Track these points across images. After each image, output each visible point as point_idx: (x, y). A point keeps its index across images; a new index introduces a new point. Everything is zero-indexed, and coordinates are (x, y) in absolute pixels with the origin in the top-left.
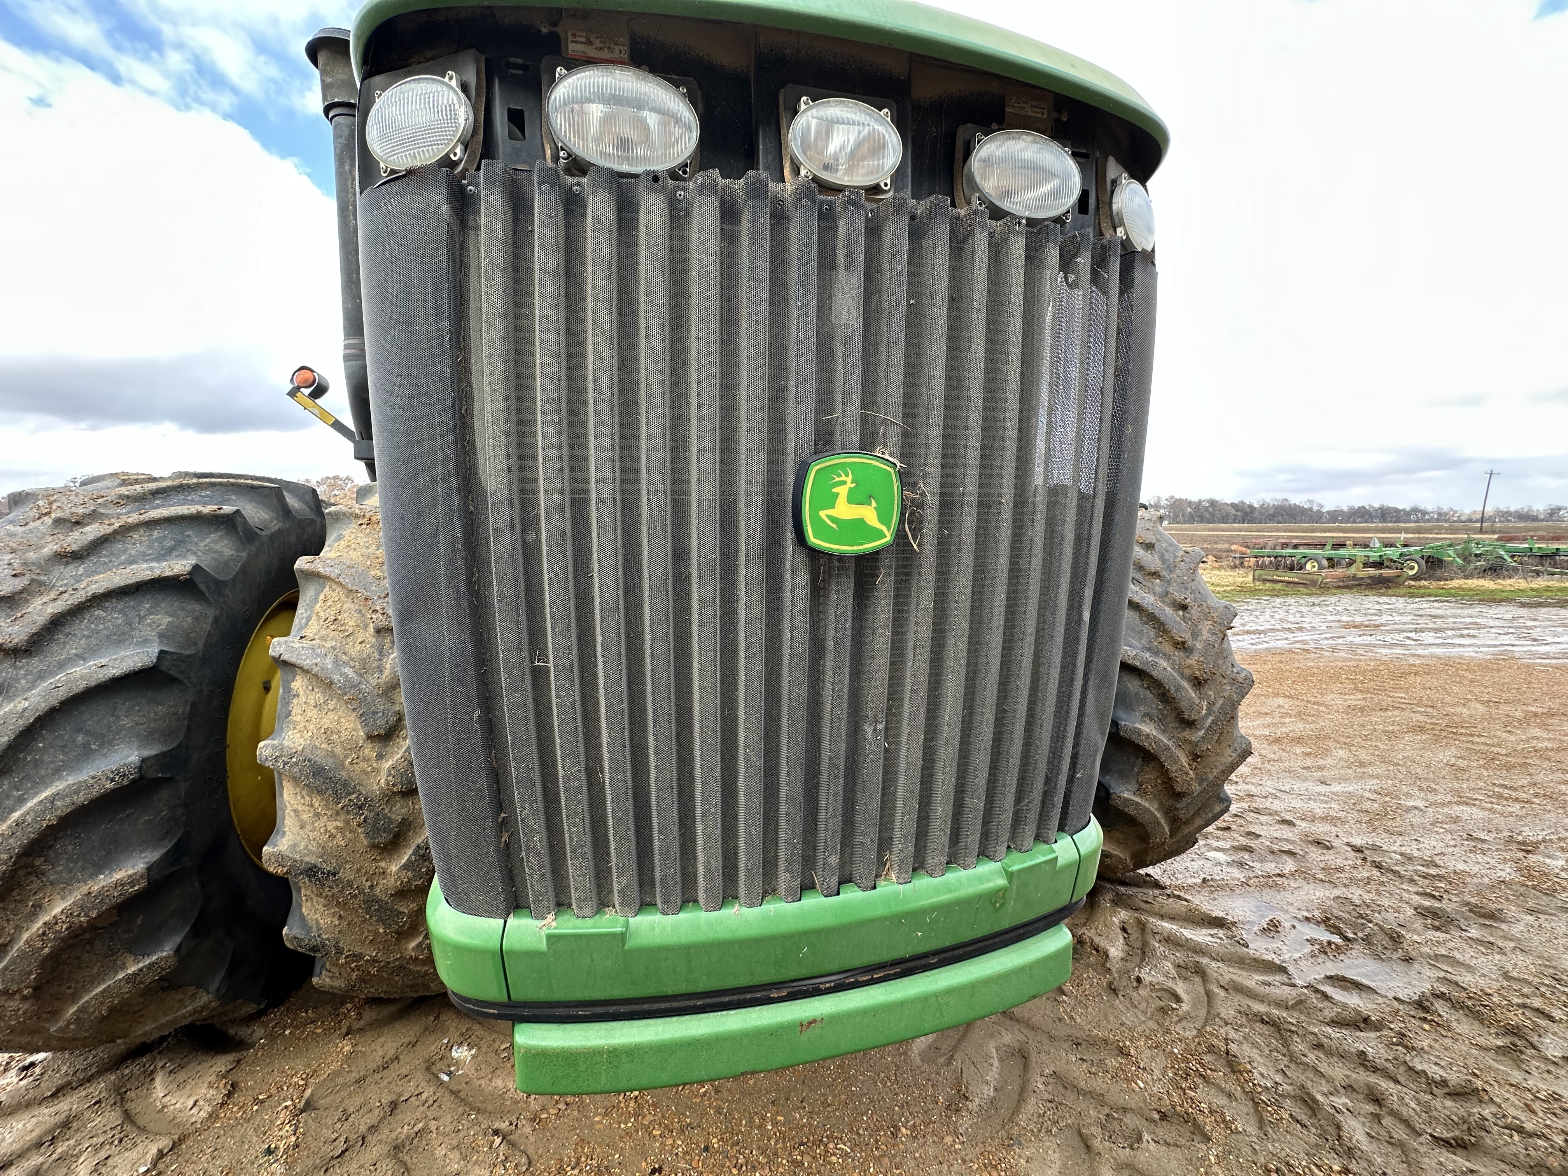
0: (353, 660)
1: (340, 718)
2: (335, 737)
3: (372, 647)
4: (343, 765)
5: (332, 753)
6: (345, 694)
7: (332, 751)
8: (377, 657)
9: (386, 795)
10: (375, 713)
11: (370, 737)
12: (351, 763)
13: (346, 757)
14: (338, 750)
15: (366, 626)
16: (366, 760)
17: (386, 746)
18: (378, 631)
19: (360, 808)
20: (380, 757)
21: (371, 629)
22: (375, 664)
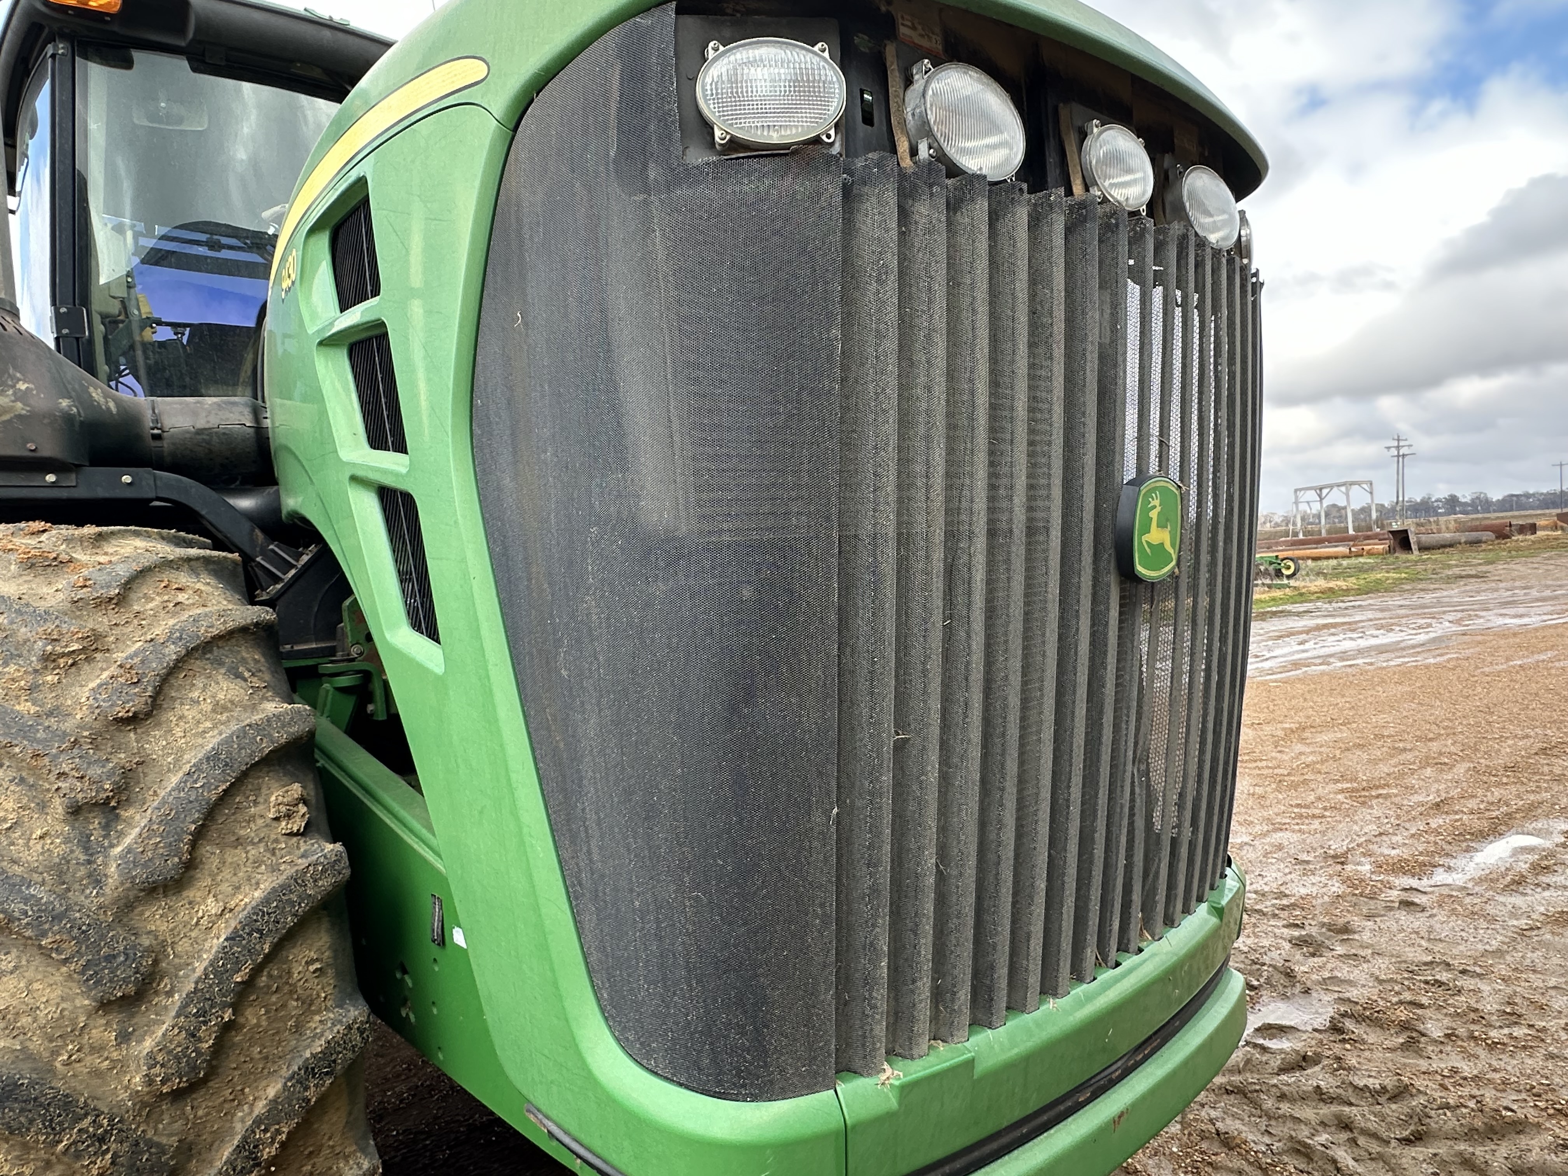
0: (34, 870)
1: (30, 983)
2: (25, 1020)
3: (67, 840)
4: (52, 1071)
5: (26, 1054)
6: (44, 934)
7: (24, 1049)
8: (83, 857)
9: (144, 1105)
10: (110, 958)
11: (105, 1006)
12: (67, 1064)
13: (55, 1053)
14: (37, 1044)
15: (43, 807)
16: (98, 1049)
17: (133, 1015)
18: (76, 811)
19: (102, 1140)
20: (124, 1038)
21: (58, 806)
22: (82, 872)
